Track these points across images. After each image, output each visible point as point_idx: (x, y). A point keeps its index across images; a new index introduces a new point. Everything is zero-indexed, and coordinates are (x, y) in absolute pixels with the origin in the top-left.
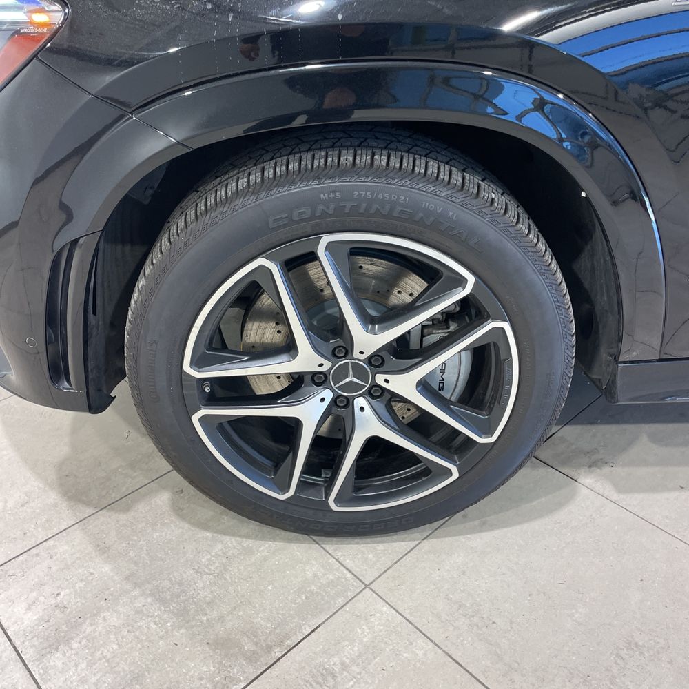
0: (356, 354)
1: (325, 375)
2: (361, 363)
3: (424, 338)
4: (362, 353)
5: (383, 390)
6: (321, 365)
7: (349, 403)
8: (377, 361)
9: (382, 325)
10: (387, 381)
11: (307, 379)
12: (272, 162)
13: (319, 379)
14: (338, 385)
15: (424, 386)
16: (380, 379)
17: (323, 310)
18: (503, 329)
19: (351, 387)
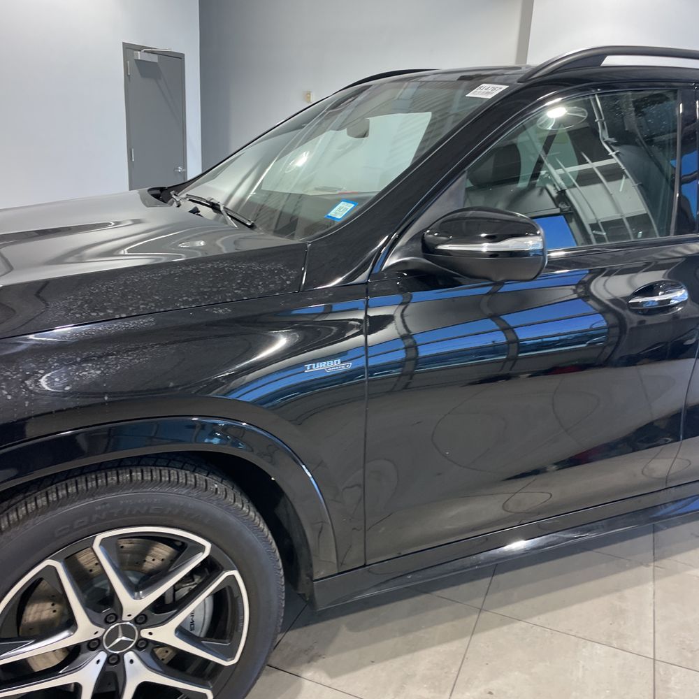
0: (125, 617)
1: (99, 640)
2: (128, 623)
3: (177, 592)
4: (129, 615)
5: (147, 641)
6: (96, 633)
7: (119, 659)
8: (142, 620)
9: (145, 590)
10: (150, 634)
11: (84, 647)
12: (54, 486)
13: (94, 645)
14: (110, 647)
15: (181, 632)
16: (145, 634)
17: (92, 585)
18: (233, 576)
19: (122, 645)
